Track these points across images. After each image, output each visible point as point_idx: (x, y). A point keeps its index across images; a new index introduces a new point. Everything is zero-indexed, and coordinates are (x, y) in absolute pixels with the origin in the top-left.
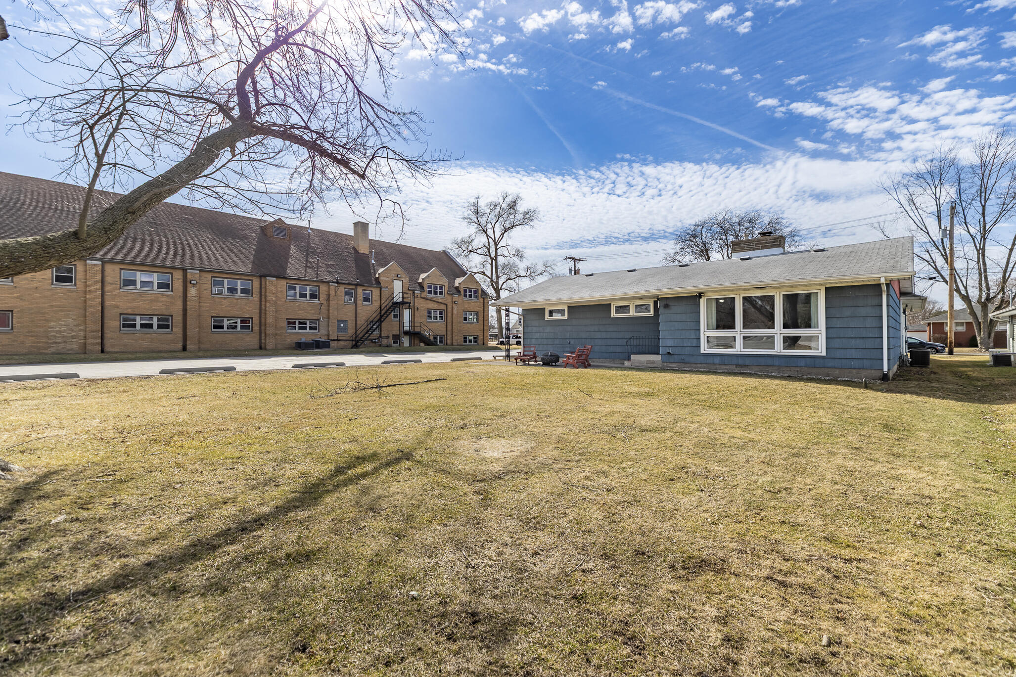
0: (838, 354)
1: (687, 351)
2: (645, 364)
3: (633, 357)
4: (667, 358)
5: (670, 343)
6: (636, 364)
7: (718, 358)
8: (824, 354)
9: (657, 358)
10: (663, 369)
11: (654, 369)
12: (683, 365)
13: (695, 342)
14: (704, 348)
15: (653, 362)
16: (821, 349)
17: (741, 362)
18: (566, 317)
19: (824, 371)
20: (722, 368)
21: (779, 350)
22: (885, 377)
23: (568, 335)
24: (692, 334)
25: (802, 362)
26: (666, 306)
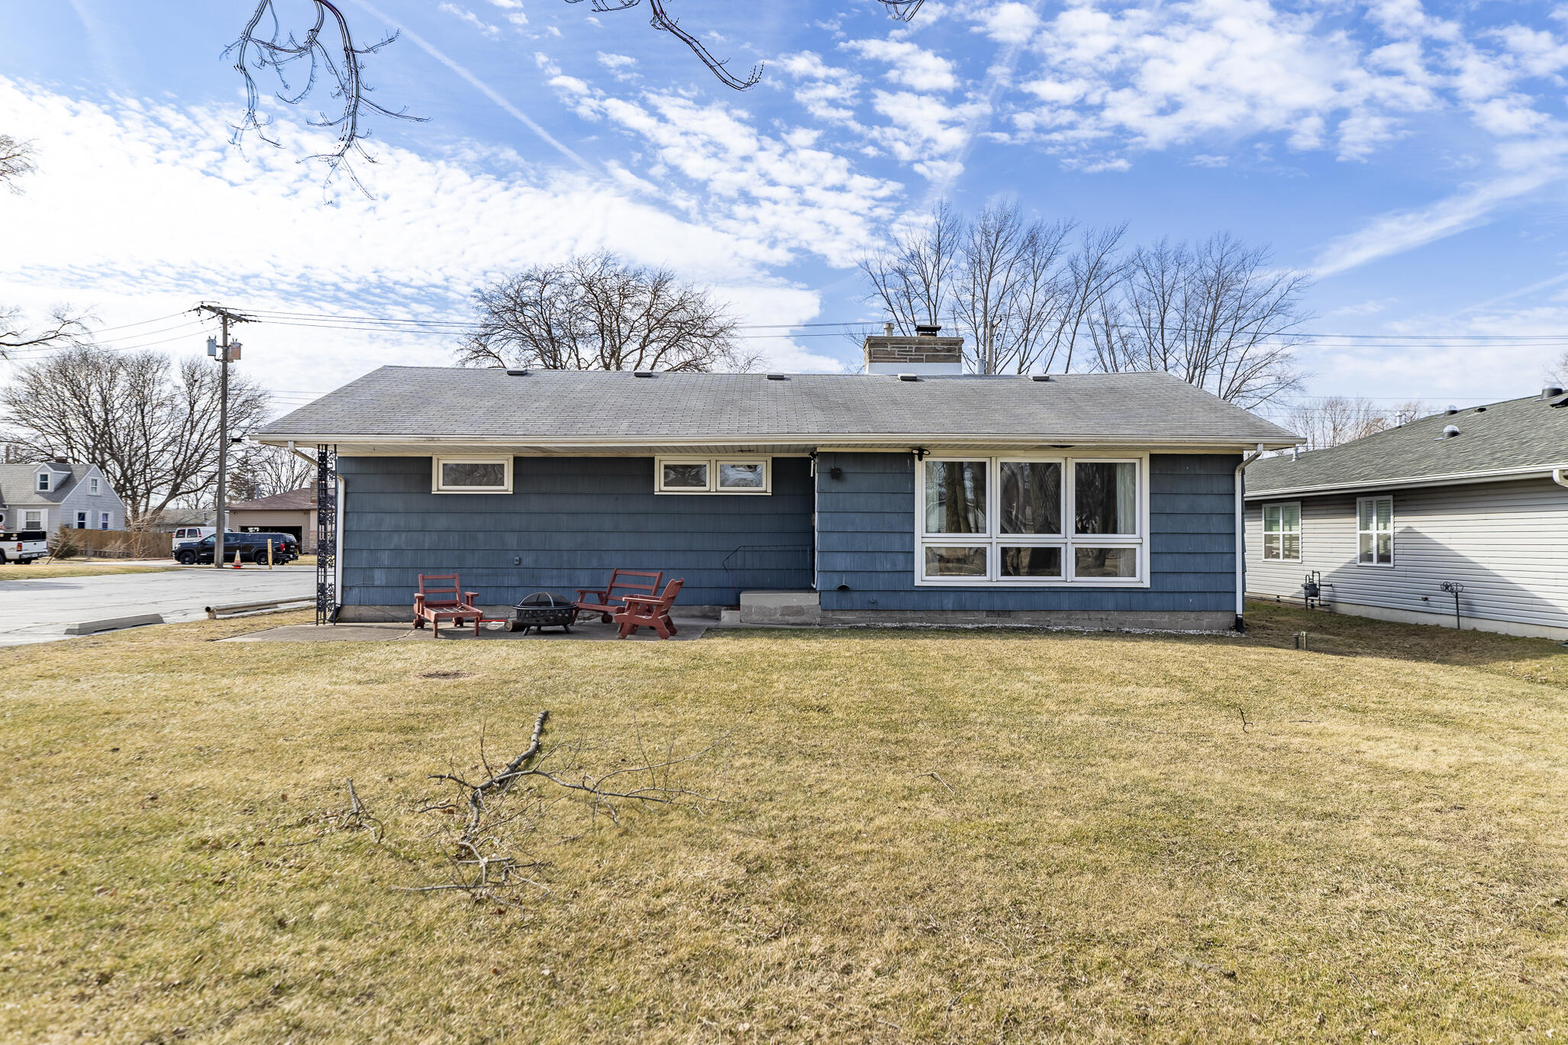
0: (1170, 583)
1: (882, 582)
2: (778, 617)
3: (746, 599)
4: (833, 599)
5: (841, 562)
6: (754, 617)
7: (952, 595)
8: (1147, 584)
9: (810, 600)
10: (824, 629)
11: (800, 629)
12: (872, 615)
13: (900, 562)
14: (922, 577)
15: (799, 611)
16: (1142, 578)
17: (998, 603)
18: (508, 486)
19: (1147, 617)
20: (959, 620)
21: (1068, 576)
22: (1239, 625)
23: (512, 540)
24: (896, 542)
25: (1110, 601)
26: (836, 475)
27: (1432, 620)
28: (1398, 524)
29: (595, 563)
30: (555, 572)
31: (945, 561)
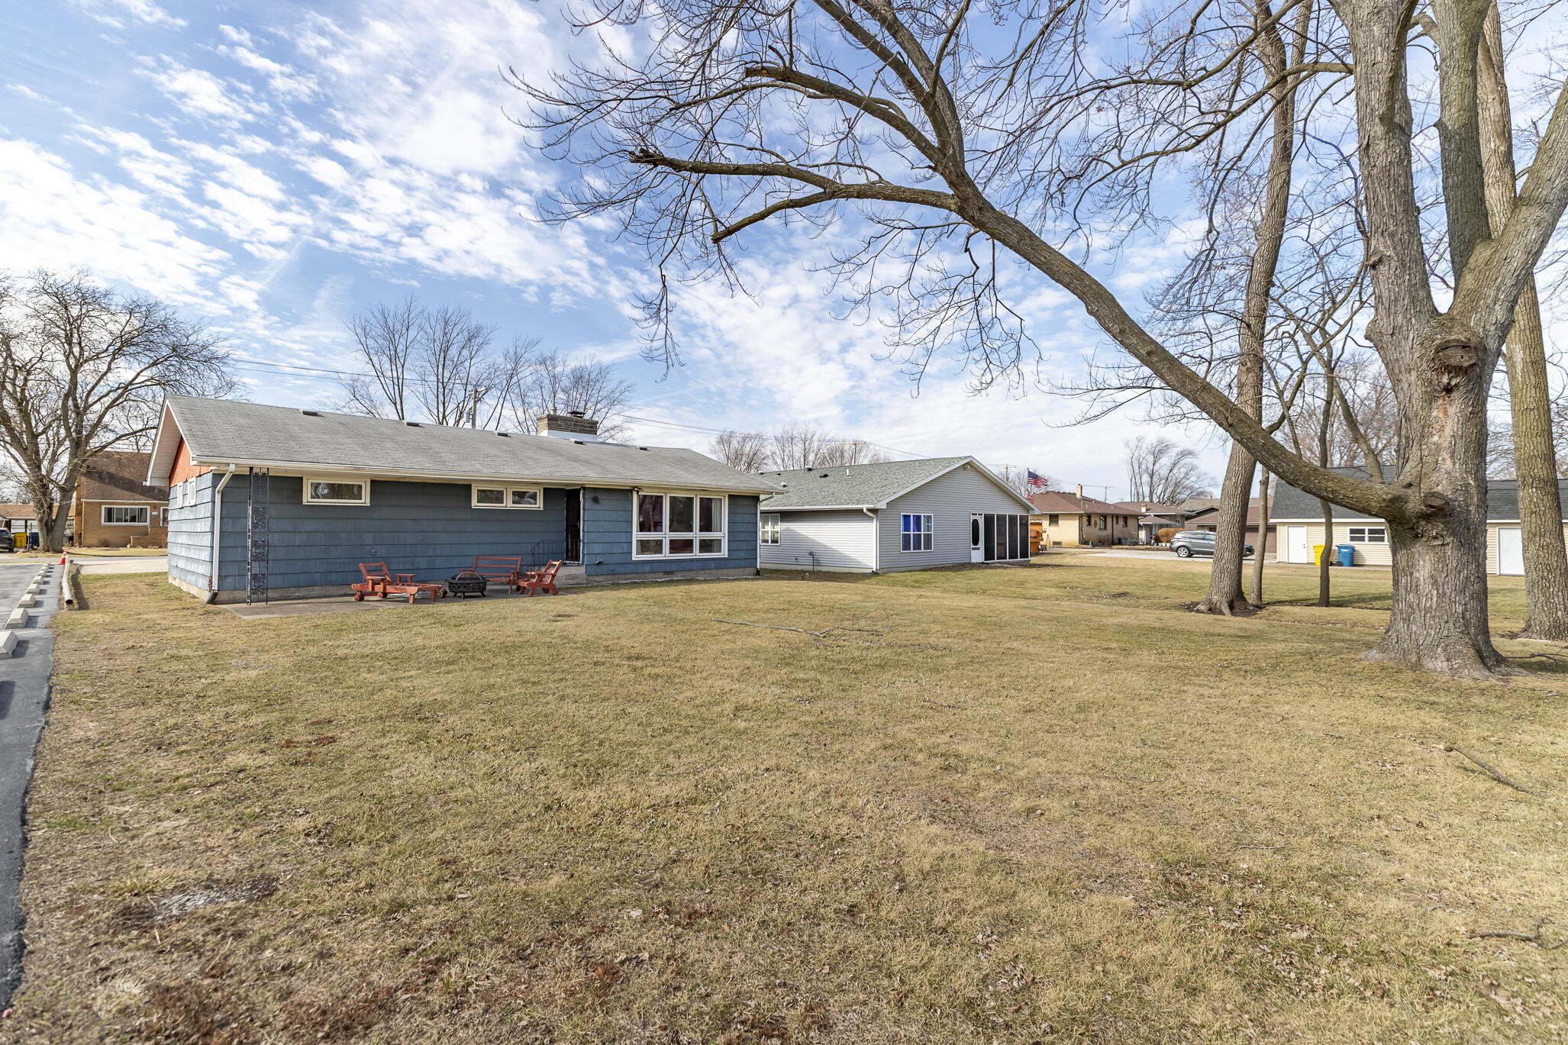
0: (735, 555)
1: (617, 559)
5: (597, 549)
7: (649, 565)
8: (726, 556)
9: (577, 571)
10: (587, 586)
11: (576, 586)
12: (610, 577)
13: (625, 548)
14: (636, 557)
15: (574, 577)
16: (724, 553)
17: (669, 568)
18: (365, 500)
19: (726, 571)
20: (652, 577)
21: (696, 553)
22: (758, 573)
23: (369, 538)
24: (623, 538)
25: (712, 564)
26: (596, 500)
27: (799, 568)
28: (781, 527)
29: (430, 553)
30: (401, 560)
31: (645, 547)
